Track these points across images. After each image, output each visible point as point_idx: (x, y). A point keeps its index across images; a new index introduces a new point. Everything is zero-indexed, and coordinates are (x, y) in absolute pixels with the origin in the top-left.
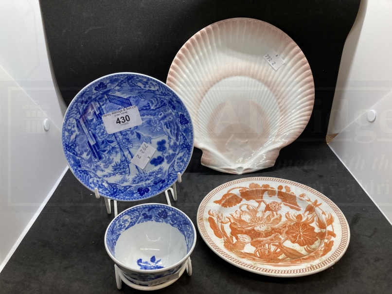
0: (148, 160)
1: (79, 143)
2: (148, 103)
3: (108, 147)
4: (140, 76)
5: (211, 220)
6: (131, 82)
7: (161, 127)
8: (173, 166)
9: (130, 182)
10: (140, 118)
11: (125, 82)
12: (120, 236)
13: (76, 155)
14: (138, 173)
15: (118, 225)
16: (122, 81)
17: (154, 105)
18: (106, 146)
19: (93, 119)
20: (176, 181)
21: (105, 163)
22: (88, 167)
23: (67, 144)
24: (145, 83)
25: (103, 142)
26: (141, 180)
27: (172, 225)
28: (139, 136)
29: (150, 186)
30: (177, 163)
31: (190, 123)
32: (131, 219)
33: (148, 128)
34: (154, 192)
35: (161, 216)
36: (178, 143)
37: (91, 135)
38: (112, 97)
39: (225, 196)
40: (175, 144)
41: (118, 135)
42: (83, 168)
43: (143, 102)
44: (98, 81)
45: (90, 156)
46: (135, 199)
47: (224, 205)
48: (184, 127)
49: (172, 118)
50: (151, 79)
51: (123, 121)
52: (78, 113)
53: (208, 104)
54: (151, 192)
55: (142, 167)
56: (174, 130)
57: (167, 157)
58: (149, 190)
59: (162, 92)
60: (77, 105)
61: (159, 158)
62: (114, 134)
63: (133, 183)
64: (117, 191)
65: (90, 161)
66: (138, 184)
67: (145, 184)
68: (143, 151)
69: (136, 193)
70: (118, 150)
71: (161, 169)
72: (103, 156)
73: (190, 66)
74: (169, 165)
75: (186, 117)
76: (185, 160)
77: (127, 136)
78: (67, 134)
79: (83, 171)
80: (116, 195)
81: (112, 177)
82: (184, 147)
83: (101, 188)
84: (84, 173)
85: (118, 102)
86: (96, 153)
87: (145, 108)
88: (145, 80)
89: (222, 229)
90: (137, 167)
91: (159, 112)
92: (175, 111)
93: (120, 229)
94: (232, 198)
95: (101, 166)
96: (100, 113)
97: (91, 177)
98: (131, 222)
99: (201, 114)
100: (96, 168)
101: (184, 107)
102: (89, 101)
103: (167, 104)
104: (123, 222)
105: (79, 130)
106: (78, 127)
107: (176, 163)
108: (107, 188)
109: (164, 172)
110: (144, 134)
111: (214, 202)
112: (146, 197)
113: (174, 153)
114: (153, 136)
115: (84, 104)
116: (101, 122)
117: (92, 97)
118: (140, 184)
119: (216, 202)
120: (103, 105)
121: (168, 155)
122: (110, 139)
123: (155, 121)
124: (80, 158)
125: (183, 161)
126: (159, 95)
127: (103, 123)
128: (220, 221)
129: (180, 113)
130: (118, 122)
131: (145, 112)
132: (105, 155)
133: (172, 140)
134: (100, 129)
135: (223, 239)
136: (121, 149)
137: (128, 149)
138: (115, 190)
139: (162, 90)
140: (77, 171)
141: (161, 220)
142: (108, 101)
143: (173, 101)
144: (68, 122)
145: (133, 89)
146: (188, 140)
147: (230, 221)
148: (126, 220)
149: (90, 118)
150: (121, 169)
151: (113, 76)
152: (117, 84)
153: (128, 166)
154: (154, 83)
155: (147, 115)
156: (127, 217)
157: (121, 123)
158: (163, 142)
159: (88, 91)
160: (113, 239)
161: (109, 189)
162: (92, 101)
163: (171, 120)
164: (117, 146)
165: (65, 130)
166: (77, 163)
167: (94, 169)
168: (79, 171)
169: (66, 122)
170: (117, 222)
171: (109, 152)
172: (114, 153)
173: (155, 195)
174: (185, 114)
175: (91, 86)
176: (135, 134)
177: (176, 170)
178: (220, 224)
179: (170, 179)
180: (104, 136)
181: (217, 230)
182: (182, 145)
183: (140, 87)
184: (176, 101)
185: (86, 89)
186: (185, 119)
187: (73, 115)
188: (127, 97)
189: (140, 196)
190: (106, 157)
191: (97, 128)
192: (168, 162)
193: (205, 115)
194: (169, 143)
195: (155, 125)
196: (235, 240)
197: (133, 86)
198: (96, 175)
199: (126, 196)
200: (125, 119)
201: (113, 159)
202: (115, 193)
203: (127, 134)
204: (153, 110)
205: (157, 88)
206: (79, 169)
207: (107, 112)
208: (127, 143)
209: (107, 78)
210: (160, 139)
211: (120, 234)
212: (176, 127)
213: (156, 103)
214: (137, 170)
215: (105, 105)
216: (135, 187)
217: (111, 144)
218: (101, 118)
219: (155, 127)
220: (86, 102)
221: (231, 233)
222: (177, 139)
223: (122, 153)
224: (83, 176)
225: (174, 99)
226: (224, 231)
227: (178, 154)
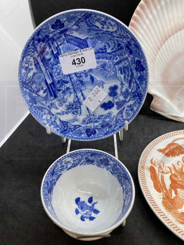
0: (99, 103)
1: (36, 80)
2: (105, 46)
3: (63, 87)
4: (98, 14)
5: (152, 170)
6: (89, 21)
7: (115, 72)
8: (121, 112)
9: (80, 122)
10: (95, 60)
11: (82, 21)
12: (61, 176)
13: (33, 92)
14: (88, 114)
15: (60, 166)
16: (80, 19)
17: (111, 48)
18: (61, 86)
19: (50, 59)
20: (122, 128)
21: (60, 101)
22: (43, 104)
23: (24, 80)
24: (104, 23)
25: (59, 82)
26: (90, 121)
27: (112, 173)
28: (92, 79)
29: (98, 129)
30: (127, 111)
31: (147, 70)
32: (74, 161)
33: (102, 72)
34: (101, 135)
35: (102, 163)
36: (130, 90)
37: (49, 74)
38: (70, 37)
39: (169, 145)
40: (127, 91)
41: (73, 76)
42: (39, 105)
43: (100, 45)
44: (54, 18)
45: (46, 93)
46: (82, 139)
47: (167, 155)
48: (139, 74)
49: (127, 64)
50: (110, 18)
51: (79, 63)
52: (36, 52)
53: (166, 52)
54: (97, 135)
55: (92, 110)
56: (128, 76)
57: (117, 103)
58: (96, 132)
59: (120, 34)
60: (33, 43)
61: (110, 102)
62: (69, 75)
63: (83, 123)
64: (67, 128)
65: (46, 98)
66: (87, 125)
67: (94, 125)
68: (95, 94)
69: (84, 133)
70: (72, 91)
71: (110, 114)
72: (58, 95)
73: (154, 11)
74: (118, 111)
75: (142, 64)
76: (135, 109)
77: (81, 78)
78: (23, 71)
79: (38, 108)
80: (66, 133)
81: (65, 115)
82: (135, 96)
83: (53, 124)
84: (39, 110)
85: (76, 43)
86: (52, 92)
87: (101, 51)
88: (103, 19)
89: (162, 180)
90: (88, 109)
91: (115, 56)
92: (132, 56)
93: (62, 170)
94: (176, 148)
95: (56, 104)
96: (58, 53)
97: (45, 114)
98: (73, 164)
99: (158, 61)
100: (51, 105)
101: (142, 52)
102: (46, 39)
103: (125, 47)
104: (65, 164)
105: (37, 68)
106: (35, 65)
107: (125, 111)
108: (59, 125)
109: (112, 117)
110: (98, 78)
111: (158, 150)
112: (92, 139)
113: (124, 99)
114: (106, 80)
115: (41, 42)
116: (58, 62)
117: (49, 36)
118: (89, 125)
119: (160, 151)
120: (61, 45)
121: (118, 100)
122: (65, 80)
123: (110, 65)
124: (36, 95)
125: (132, 110)
126: (117, 37)
127: (60, 63)
128: (161, 171)
129: (136, 59)
130: (74, 63)
131: (101, 55)
132: (60, 94)
133: (124, 86)
134: (57, 69)
135: (161, 193)
136: (74, 90)
137: (81, 91)
138: (66, 128)
139: (120, 31)
140: (32, 107)
141: (102, 166)
142: (66, 41)
143: (131, 45)
144: (25, 59)
145: (90, 29)
146: (141, 89)
147: (171, 172)
148: (69, 162)
149: (47, 57)
150: (73, 109)
151: (69, 13)
152: (74, 23)
153: (80, 107)
154: (113, 23)
155: (103, 58)
156: (69, 159)
157: (77, 64)
158: (115, 87)
159: (45, 29)
160: (53, 180)
161: (60, 126)
162: (49, 40)
163: (126, 65)
164: (71, 87)
165: (21, 67)
166: (33, 99)
167: (49, 107)
168: (34, 107)
169: (23, 59)
170: (59, 164)
171: (64, 92)
172: (68, 93)
173: (101, 138)
174: (142, 60)
175: (47, 23)
176: (89, 77)
177: (124, 117)
178: (160, 174)
179: (117, 126)
180: (60, 76)
181: (157, 181)
182: (134, 93)
183: (98, 27)
184: (134, 45)
185: (42, 26)
186: (141, 66)
187: (30, 53)
188: (85, 37)
189: (87, 137)
190: (60, 96)
191: (54, 67)
192: (118, 108)
193: (161, 62)
194: (121, 90)
195: (110, 70)
196: (174, 195)
197: (91, 26)
198: (50, 112)
199: (74, 134)
200: (80, 60)
201: (67, 99)
202: (65, 130)
203: (81, 76)
204: (109, 53)
205: (115, 29)
206: (34, 105)
207: (64, 52)
208: (80, 85)
209: (63, 14)
210: (112, 84)
211: (61, 174)
212: (130, 73)
213: (113, 46)
214: (87, 111)
215: (62, 45)
216: (84, 128)
217: (66, 85)
218: (58, 58)
219: (109, 71)
220: (43, 41)
221: (171, 186)
222: (130, 86)
223: (75, 94)
224: (37, 112)
225: (132, 43)
226: (163, 183)
227: (128, 102)
